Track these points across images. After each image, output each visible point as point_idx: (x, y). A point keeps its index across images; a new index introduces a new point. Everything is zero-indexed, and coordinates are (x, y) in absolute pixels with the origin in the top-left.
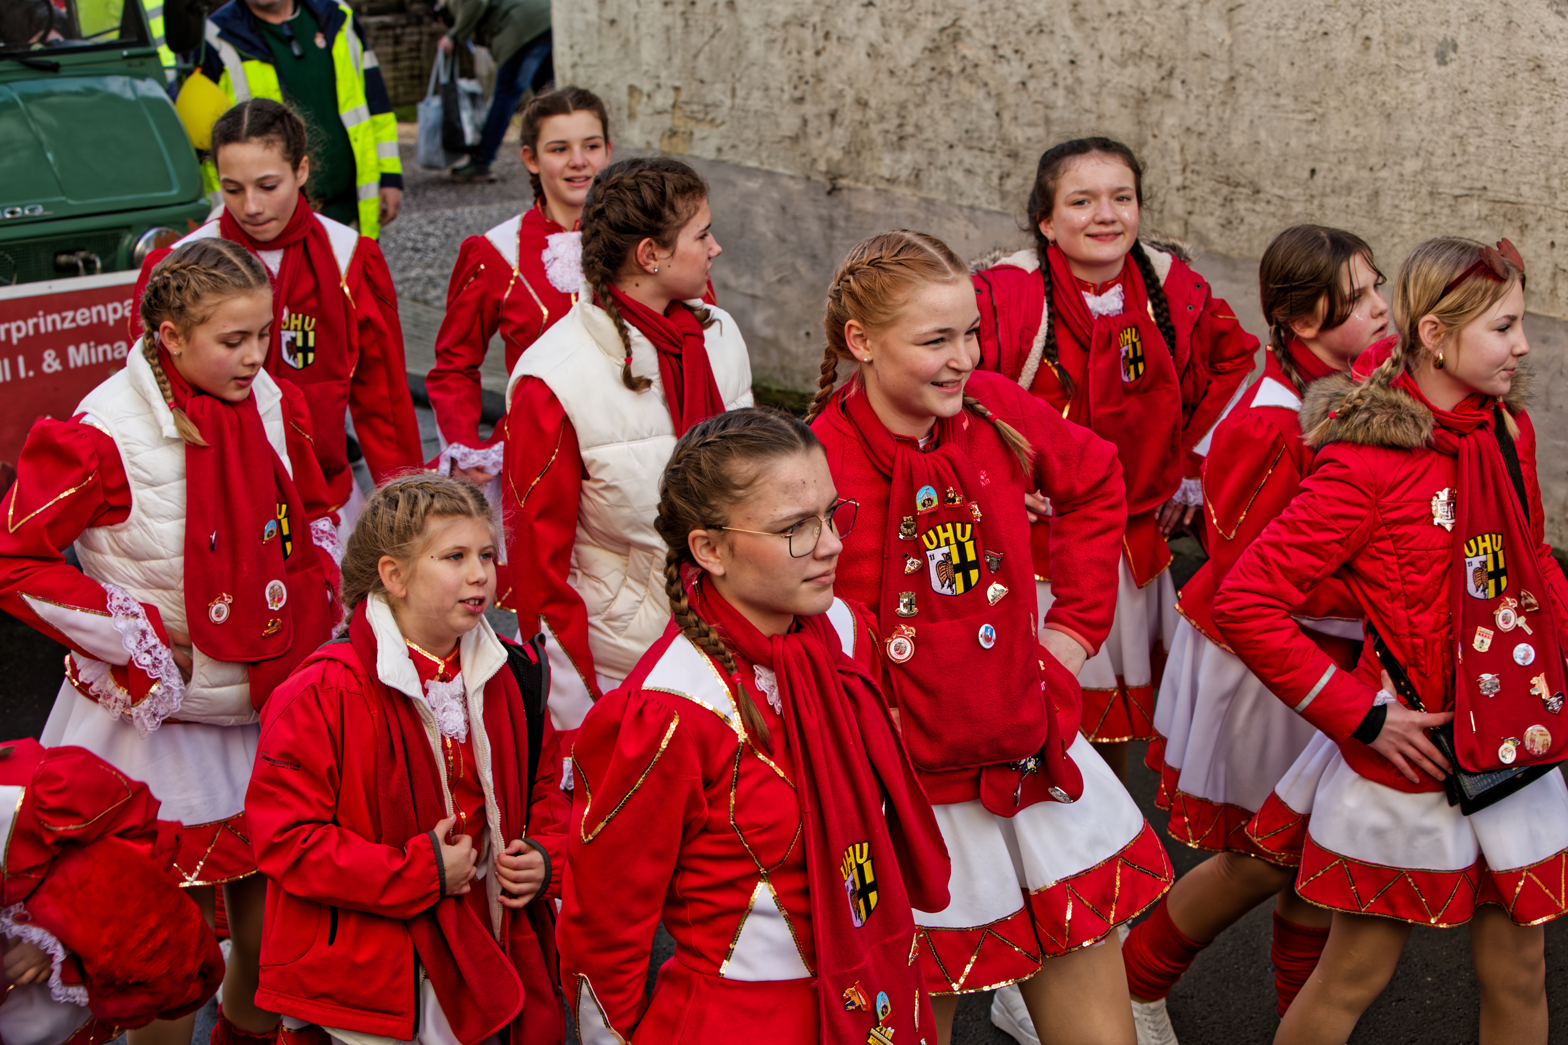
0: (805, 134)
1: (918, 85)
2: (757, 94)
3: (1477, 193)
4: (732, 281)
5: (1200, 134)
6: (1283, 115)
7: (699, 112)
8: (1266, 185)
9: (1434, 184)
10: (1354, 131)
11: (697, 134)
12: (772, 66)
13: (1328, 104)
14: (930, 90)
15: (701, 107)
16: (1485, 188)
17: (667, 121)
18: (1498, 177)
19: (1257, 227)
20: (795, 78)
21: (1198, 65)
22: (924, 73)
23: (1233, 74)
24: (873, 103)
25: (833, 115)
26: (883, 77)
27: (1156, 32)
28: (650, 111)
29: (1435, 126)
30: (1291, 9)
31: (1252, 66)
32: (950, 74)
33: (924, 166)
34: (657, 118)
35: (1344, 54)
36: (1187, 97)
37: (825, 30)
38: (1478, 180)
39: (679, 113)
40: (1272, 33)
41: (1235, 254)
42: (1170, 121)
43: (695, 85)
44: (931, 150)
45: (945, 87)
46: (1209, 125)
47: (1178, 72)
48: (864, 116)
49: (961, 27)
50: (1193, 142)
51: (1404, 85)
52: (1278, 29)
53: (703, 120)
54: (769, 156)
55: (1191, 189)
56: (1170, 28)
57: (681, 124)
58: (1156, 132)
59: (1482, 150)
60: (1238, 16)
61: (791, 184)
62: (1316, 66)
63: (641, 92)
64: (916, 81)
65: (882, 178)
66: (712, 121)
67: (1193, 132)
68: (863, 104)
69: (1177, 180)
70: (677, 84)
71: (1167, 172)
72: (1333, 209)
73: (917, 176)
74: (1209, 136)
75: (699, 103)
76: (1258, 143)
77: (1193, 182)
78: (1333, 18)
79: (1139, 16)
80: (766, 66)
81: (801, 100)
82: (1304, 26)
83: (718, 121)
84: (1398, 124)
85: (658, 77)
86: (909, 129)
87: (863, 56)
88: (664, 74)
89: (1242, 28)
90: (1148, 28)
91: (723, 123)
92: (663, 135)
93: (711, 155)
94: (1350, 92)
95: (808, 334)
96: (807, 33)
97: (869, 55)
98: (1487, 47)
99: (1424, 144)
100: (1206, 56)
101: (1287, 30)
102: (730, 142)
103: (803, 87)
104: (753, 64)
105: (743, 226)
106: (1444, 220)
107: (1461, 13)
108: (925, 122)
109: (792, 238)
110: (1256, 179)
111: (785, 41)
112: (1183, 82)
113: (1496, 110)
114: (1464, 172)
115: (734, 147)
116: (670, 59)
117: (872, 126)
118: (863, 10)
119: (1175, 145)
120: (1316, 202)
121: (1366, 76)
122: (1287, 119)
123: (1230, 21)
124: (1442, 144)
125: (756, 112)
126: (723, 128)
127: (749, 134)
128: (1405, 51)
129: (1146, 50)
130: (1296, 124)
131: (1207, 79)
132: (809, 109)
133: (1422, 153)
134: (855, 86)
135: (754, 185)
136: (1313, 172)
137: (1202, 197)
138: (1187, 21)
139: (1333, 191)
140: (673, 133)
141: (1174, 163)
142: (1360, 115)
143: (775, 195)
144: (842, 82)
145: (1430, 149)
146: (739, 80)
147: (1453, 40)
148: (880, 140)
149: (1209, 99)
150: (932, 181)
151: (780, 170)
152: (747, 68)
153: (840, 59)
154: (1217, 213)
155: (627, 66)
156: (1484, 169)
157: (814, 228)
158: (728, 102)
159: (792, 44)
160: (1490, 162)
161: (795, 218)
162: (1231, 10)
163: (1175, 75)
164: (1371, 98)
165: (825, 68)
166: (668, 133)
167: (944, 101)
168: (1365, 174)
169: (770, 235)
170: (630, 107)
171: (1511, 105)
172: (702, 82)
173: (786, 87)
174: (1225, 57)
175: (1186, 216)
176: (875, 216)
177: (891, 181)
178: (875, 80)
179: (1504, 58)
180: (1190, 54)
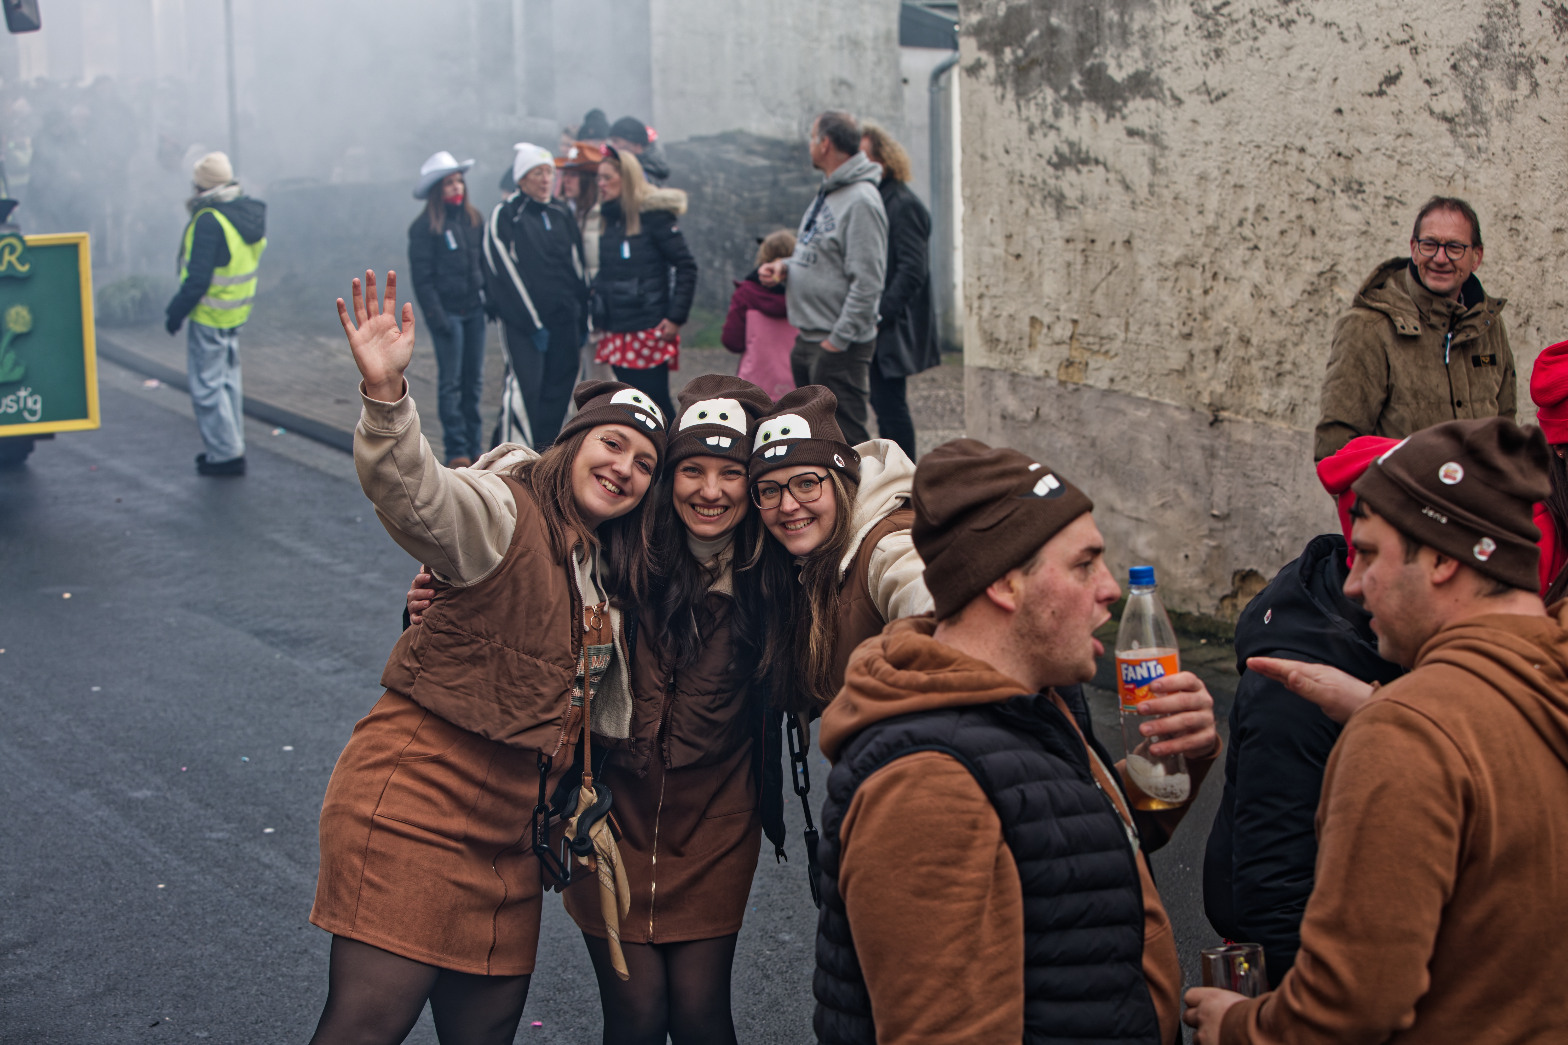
0: (1192, 368)
1: (1297, 325)
2: (1148, 329)
4: (1119, 505)
7: (1094, 344)
11: (1092, 365)
12: (1164, 303)
14: (1307, 329)
15: (1097, 340)
17: (1064, 352)
20: (1184, 316)
22: (1302, 314)
24: (1255, 341)
25: (1217, 351)
26: (1265, 316)
27: (1515, 282)
28: (1049, 341)
32: (1326, 315)
33: (1299, 401)
34: (1055, 348)
37: (1213, 270)
39: (1075, 344)
43: (1092, 318)
44: (1306, 387)
45: (1321, 327)
47: (1533, 320)
48: (1246, 353)
49: (1338, 272)
53: (1098, 352)
54: (1157, 388)
56: (1527, 279)
57: (1077, 355)
61: (1177, 414)
63: (1041, 323)
64: (1295, 321)
65: (1260, 411)
66: (1107, 352)
68: (1245, 341)
70: (1075, 317)
73: (1293, 410)
75: (1094, 336)
79: (1500, 267)
80: (1158, 303)
81: (1188, 336)
83: (1112, 353)
85: (1058, 310)
86: (1287, 366)
87: (1247, 295)
88: (1063, 307)
90: (1509, 278)
91: (1116, 355)
92: (1060, 365)
93: (1104, 385)
95: (1187, 557)
96: (1197, 273)
97: (1252, 295)
100: (1559, 305)
102: (1122, 374)
103: (1191, 323)
104: (1146, 301)
105: (1130, 452)
108: (1302, 361)
109: (1176, 465)
111: (1176, 280)
112: (1538, 329)
115: (1125, 378)
116: (1069, 293)
117: (1253, 362)
118: (1248, 253)
125: (1147, 345)
126: (1116, 360)
127: (1139, 366)
131: (1561, 327)
132: (1195, 344)
134: (1239, 324)
135: (1142, 414)
138: (1544, 272)
140: (1070, 363)
143: (1162, 425)
144: (1227, 320)
146: (1132, 315)
148: (1260, 376)
150: (1307, 416)
151: (1167, 401)
152: (1140, 304)
153: (1225, 298)
155: (1030, 299)
157: (1197, 457)
158: (1122, 336)
159: (1183, 283)
161: (1179, 447)
163: (1531, 323)
165: (1212, 307)
166: (1065, 363)
167: (1320, 341)
169: (1156, 462)
170: (1031, 337)
172: (1099, 316)
173: (1175, 324)
176: (1253, 447)
177: (1269, 415)
178: (1257, 319)
180: (1546, 303)
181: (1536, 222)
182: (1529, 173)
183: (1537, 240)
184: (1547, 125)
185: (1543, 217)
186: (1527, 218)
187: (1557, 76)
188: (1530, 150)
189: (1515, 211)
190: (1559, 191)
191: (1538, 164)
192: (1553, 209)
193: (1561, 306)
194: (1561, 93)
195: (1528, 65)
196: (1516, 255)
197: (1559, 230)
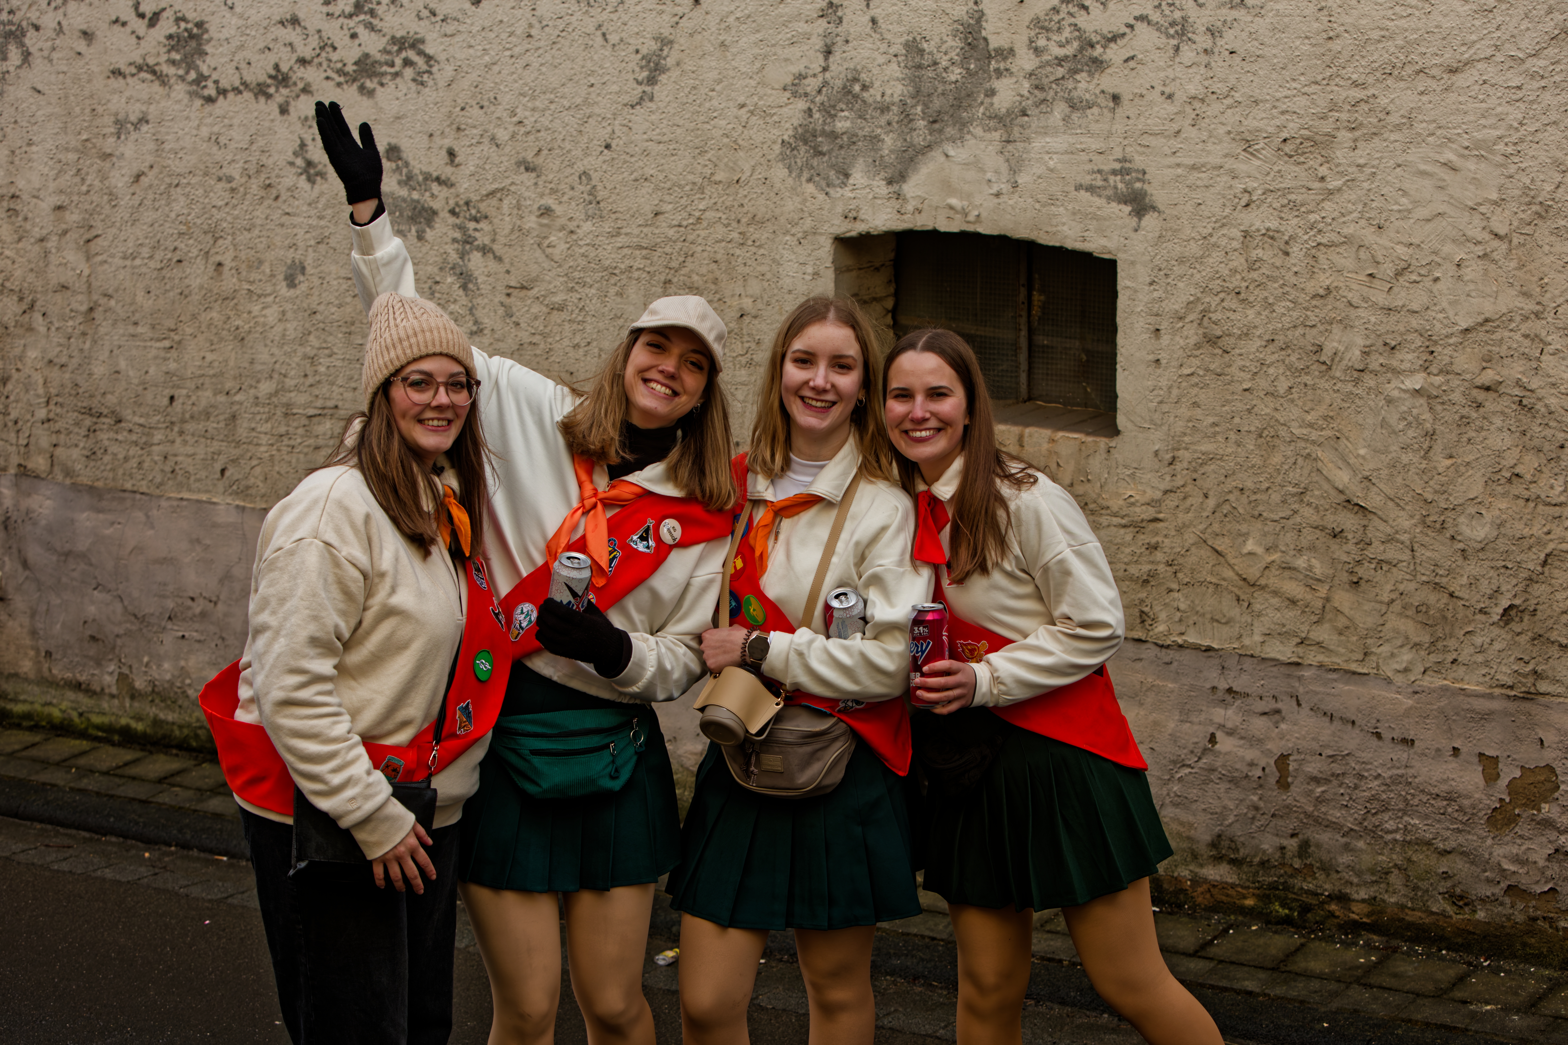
3: (330, 412)
5: (62, 366)
6: (142, 344)
8: (127, 414)
9: (288, 405)
10: (210, 357)
13: (183, 330)
16: (336, 407)
18: (349, 395)
19: (121, 456)
21: (58, 297)
23: (92, 305)
27: (16, 266)
29: (286, 348)
30: (146, 238)
31: (110, 297)
35: (198, 281)
36: (49, 329)
38: (329, 399)
40: (128, 263)
41: (100, 484)
42: (32, 354)
46: (70, 357)
47: (38, 304)
50: (54, 373)
51: (256, 309)
52: (134, 259)
55: (56, 422)
56: (29, 261)
58: (20, 366)
59: (332, 370)
60: (94, 246)
62: (171, 294)
67: (55, 365)
69: (42, 413)
71: (31, 405)
72: (193, 435)
74: (70, 368)
76: (117, 372)
77: (57, 415)
78: (186, 245)
82: (159, 255)
84: (252, 348)
89: (99, 258)
90: (9, 262)
94: (205, 317)
98: (333, 268)
99: (277, 366)
100: (65, 287)
101: (143, 258)
106: (299, 440)
107: (308, 236)
110: (118, 408)
112: (44, 315)
113: (344, 329)
114: (317, 392)
119: (38, 378)
120: (176, 429)
121: (219, 302)
122: (145, 347)
123: (87, 252)
124: (294, 365)
128: (254, 276)
129: (8, 284)
130: (154, 352)
131: (67, 310)
133: (276, 376)
136: (172, 398)
137: (67, 429)
138: (47, 253)
139: (192, 417)
141: (38, 396)
142: (216, 340)
145: (283, 372)
147: (301, 263)
149: (70, 330)
154: (82, 445)
156: (334, 388)
160: (340, 382)
162: (89, 241)
163: (36, 308)
164: (225, 323)
168: (222, 398)
171: (357, 325)
174: (84, 288)
175: (52, 449)
179: (350, 279)
180: (50, 286)
181: (35, 200)
182: (24, 149)
183: (37, 220)
184: (41, 97)
185: (42, 194)
186: (25, 197)
187: (50, 43)
188: (24, 124)
189: (12, 190)
190: (58, 166)
191: (35, 138)
192: (52, 186)
193: (67, 288)
194: (55, 62)
195: (18, 33)
196: (16, 237)
197: (59, 208)
